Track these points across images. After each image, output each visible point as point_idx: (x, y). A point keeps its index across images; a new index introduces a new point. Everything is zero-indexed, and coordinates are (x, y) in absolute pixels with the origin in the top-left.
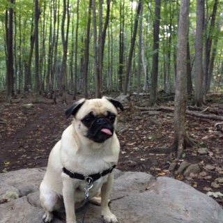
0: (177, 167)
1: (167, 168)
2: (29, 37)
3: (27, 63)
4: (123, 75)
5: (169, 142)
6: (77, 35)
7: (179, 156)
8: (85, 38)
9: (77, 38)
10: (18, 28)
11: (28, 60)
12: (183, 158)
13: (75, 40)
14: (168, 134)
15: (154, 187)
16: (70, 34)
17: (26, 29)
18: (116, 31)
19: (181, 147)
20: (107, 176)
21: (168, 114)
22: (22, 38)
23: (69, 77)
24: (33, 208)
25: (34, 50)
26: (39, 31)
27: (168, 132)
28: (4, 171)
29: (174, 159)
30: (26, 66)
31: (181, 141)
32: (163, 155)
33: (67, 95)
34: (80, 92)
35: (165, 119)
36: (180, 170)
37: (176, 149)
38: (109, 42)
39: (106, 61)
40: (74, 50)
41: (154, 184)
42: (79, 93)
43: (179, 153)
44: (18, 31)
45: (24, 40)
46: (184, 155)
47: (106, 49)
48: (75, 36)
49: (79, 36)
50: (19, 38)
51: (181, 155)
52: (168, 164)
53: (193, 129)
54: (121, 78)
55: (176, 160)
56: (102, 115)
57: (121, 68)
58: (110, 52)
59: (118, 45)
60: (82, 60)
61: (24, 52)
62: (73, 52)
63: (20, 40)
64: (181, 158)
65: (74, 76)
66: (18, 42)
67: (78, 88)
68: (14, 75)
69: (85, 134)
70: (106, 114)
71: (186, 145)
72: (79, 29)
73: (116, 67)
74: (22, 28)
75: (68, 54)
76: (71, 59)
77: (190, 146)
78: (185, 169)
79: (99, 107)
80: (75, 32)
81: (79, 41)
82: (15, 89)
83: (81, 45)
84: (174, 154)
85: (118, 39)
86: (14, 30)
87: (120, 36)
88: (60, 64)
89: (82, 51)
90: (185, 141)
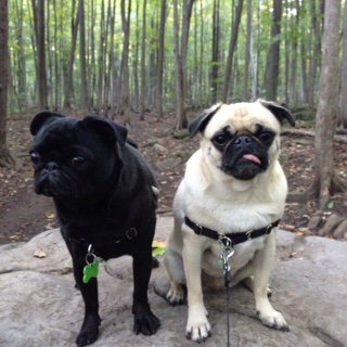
0: (321, 224)
1: (305, 225)
2: (70, 21)
3: (66, 63)
4: (218, 80)
5: (302, 185)
6: (144, 16)
7: (322, 206)
8: (157, 20)
9: (144, 21)
10: (51, 7)
11: (69, 58)
12: (330, 210)
13: (141, 24)
14: (300, 172)
15: (302, 252)
16: (133, 15)
17: (64, 9)
18: (208, 8)
19: (325, 193)
20: (261, 239)
21: (297, 141)
22: (58, 23)
23: (132, 86)
24: (119, 281)
25: (78, 42)
26: (86, 10)
27: (299, 169)
28: (48, 227)
29: (314, 211)
30: (65, 69)
31: (326, 183)
32: (295, 204)
33: (131, 114)
34: (150, 108)
35: (292, 149)
36: (327, 228)
37: (317, 195)
38: (196, 26)
39: (190, 58)
40: (141, 41)
41: (301, 249)
42: (148, 111)
43: (323, 201)
44: (52, 12)
45: (61, 25)
46: (331, 205)
47: (191, 39)
48: (141, 18)
49: (147, 18)
50: (53, 23)
51: (326, 205)
52: (306, 219)
53: (341, 164)
54: (214, 85)
55: (318, 212)
56: (246, 131)
57: (215, 69)
58: (199, 44)
59: (210, 30)
60: (152, 57)
61: (61, 46)
62: (138, 44)
63: (55, 26)
64: (327, 209)
65: (140, 84)
66: (52, 30)
67: (146, 103)
68: (48, 83)
69: (219, 164)
70: (253, 129)
71: (334, 189)
72: (148, 6)
73: (207, 69)
74: (58, 6)
75: (130, 47)
76: (136, 56)
77: (340, 191)
78: (336, 227)
79: (242, 116)
80: (141, 11)
81: (148, 26)
82: (49, 104)
83: (151, 33)
84: (314, 203)
85: (211, 21)
86: (46, 10)
87: (214, 17)
88: (118, 64)
89: (152, 42)
90: (332, 183)
